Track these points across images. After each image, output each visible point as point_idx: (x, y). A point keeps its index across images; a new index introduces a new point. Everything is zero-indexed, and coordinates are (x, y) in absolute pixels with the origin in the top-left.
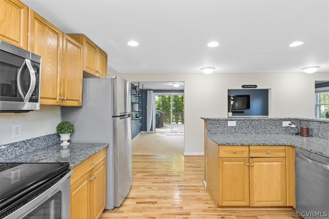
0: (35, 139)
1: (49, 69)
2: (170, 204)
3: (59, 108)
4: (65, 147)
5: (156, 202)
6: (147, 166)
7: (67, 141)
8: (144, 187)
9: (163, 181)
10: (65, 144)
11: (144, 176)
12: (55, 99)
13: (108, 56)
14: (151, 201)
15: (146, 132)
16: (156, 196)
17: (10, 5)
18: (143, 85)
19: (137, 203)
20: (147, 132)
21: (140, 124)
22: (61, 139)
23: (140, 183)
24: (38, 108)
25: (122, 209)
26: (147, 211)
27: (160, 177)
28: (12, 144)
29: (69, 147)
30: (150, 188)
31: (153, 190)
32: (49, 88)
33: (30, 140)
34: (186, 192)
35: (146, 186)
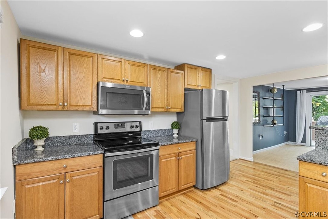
0: (160, 130)
1: (159, 92)
2: (248, 209)
3: (176, 113)
4: (175, 138)
5: (236, 201)
6: (259, 175)
7: (176, 134)
8: (237, 188)
9: (261, 191)
10: (176, 136)
11: (247, 180)
12: (163, 108)
13: (212, 70)
14: (233, 198)
15: (294, 143)
16: (242, 198)
17: (139, 67)
18: (284, 86)
19: (221, 195)
20: (296, 143)
21: (285, 132)
22: (174, 132)
23: (238, 184)
24: (150, 113)
25: (207, 192)
26: (223, 202)
27: (262, 187)
28: (149, 131)
29: (177, 138)
30: (242, 191)
31: (244, 193)
32: (159, 103)
33: (157, 130)
34: (278, 210)
35: (240, 188)
